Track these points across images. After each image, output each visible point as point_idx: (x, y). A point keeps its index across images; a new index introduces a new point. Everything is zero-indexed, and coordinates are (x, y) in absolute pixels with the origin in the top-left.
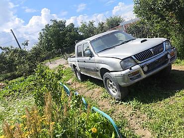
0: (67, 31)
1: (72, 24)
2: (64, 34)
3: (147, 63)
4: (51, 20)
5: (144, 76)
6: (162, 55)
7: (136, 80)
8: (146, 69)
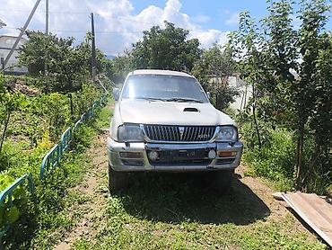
0: (184, 49)
1: (196, 41)
2: (177, 53)
3: (161, 147)
4: (165, 21)
5: (148, 167)
6: (201, 145)
7: (131, 168)
8: (154, 155)
